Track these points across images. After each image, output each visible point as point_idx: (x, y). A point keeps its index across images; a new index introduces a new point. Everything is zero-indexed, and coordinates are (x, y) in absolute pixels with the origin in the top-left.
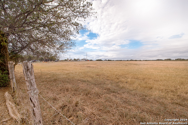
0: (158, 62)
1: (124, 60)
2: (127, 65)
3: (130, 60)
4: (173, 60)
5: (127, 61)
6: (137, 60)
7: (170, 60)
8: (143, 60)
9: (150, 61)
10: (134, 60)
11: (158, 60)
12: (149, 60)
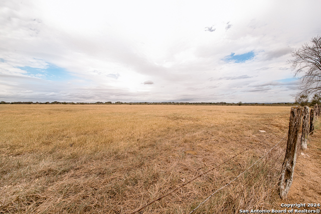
0: (98, 105)
1: (37, 103)
2: (52, 112)
3: (53, 103)
4: (114, 104)
5: (46, 103)
6: (67, 102)
7: (110, 103)
8: (78, 103)
9: (88, 104)
10: (60, 103)
11: (98, 103)
12: (86, 104)
